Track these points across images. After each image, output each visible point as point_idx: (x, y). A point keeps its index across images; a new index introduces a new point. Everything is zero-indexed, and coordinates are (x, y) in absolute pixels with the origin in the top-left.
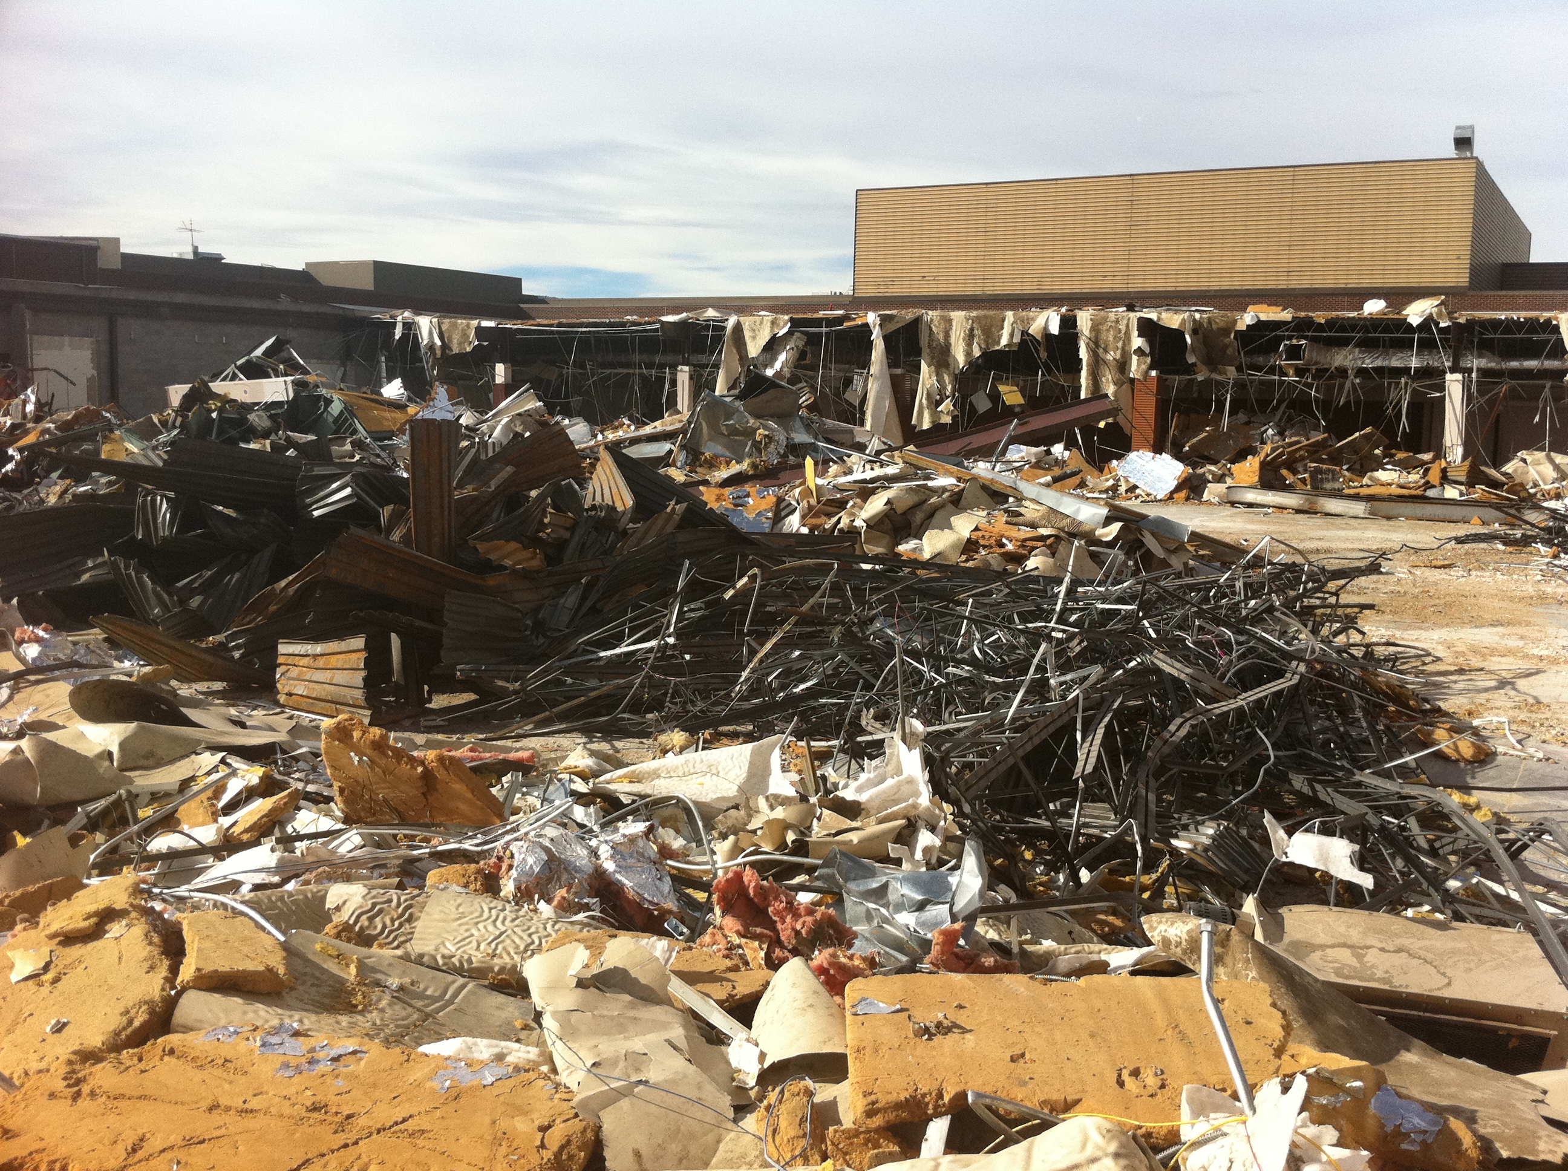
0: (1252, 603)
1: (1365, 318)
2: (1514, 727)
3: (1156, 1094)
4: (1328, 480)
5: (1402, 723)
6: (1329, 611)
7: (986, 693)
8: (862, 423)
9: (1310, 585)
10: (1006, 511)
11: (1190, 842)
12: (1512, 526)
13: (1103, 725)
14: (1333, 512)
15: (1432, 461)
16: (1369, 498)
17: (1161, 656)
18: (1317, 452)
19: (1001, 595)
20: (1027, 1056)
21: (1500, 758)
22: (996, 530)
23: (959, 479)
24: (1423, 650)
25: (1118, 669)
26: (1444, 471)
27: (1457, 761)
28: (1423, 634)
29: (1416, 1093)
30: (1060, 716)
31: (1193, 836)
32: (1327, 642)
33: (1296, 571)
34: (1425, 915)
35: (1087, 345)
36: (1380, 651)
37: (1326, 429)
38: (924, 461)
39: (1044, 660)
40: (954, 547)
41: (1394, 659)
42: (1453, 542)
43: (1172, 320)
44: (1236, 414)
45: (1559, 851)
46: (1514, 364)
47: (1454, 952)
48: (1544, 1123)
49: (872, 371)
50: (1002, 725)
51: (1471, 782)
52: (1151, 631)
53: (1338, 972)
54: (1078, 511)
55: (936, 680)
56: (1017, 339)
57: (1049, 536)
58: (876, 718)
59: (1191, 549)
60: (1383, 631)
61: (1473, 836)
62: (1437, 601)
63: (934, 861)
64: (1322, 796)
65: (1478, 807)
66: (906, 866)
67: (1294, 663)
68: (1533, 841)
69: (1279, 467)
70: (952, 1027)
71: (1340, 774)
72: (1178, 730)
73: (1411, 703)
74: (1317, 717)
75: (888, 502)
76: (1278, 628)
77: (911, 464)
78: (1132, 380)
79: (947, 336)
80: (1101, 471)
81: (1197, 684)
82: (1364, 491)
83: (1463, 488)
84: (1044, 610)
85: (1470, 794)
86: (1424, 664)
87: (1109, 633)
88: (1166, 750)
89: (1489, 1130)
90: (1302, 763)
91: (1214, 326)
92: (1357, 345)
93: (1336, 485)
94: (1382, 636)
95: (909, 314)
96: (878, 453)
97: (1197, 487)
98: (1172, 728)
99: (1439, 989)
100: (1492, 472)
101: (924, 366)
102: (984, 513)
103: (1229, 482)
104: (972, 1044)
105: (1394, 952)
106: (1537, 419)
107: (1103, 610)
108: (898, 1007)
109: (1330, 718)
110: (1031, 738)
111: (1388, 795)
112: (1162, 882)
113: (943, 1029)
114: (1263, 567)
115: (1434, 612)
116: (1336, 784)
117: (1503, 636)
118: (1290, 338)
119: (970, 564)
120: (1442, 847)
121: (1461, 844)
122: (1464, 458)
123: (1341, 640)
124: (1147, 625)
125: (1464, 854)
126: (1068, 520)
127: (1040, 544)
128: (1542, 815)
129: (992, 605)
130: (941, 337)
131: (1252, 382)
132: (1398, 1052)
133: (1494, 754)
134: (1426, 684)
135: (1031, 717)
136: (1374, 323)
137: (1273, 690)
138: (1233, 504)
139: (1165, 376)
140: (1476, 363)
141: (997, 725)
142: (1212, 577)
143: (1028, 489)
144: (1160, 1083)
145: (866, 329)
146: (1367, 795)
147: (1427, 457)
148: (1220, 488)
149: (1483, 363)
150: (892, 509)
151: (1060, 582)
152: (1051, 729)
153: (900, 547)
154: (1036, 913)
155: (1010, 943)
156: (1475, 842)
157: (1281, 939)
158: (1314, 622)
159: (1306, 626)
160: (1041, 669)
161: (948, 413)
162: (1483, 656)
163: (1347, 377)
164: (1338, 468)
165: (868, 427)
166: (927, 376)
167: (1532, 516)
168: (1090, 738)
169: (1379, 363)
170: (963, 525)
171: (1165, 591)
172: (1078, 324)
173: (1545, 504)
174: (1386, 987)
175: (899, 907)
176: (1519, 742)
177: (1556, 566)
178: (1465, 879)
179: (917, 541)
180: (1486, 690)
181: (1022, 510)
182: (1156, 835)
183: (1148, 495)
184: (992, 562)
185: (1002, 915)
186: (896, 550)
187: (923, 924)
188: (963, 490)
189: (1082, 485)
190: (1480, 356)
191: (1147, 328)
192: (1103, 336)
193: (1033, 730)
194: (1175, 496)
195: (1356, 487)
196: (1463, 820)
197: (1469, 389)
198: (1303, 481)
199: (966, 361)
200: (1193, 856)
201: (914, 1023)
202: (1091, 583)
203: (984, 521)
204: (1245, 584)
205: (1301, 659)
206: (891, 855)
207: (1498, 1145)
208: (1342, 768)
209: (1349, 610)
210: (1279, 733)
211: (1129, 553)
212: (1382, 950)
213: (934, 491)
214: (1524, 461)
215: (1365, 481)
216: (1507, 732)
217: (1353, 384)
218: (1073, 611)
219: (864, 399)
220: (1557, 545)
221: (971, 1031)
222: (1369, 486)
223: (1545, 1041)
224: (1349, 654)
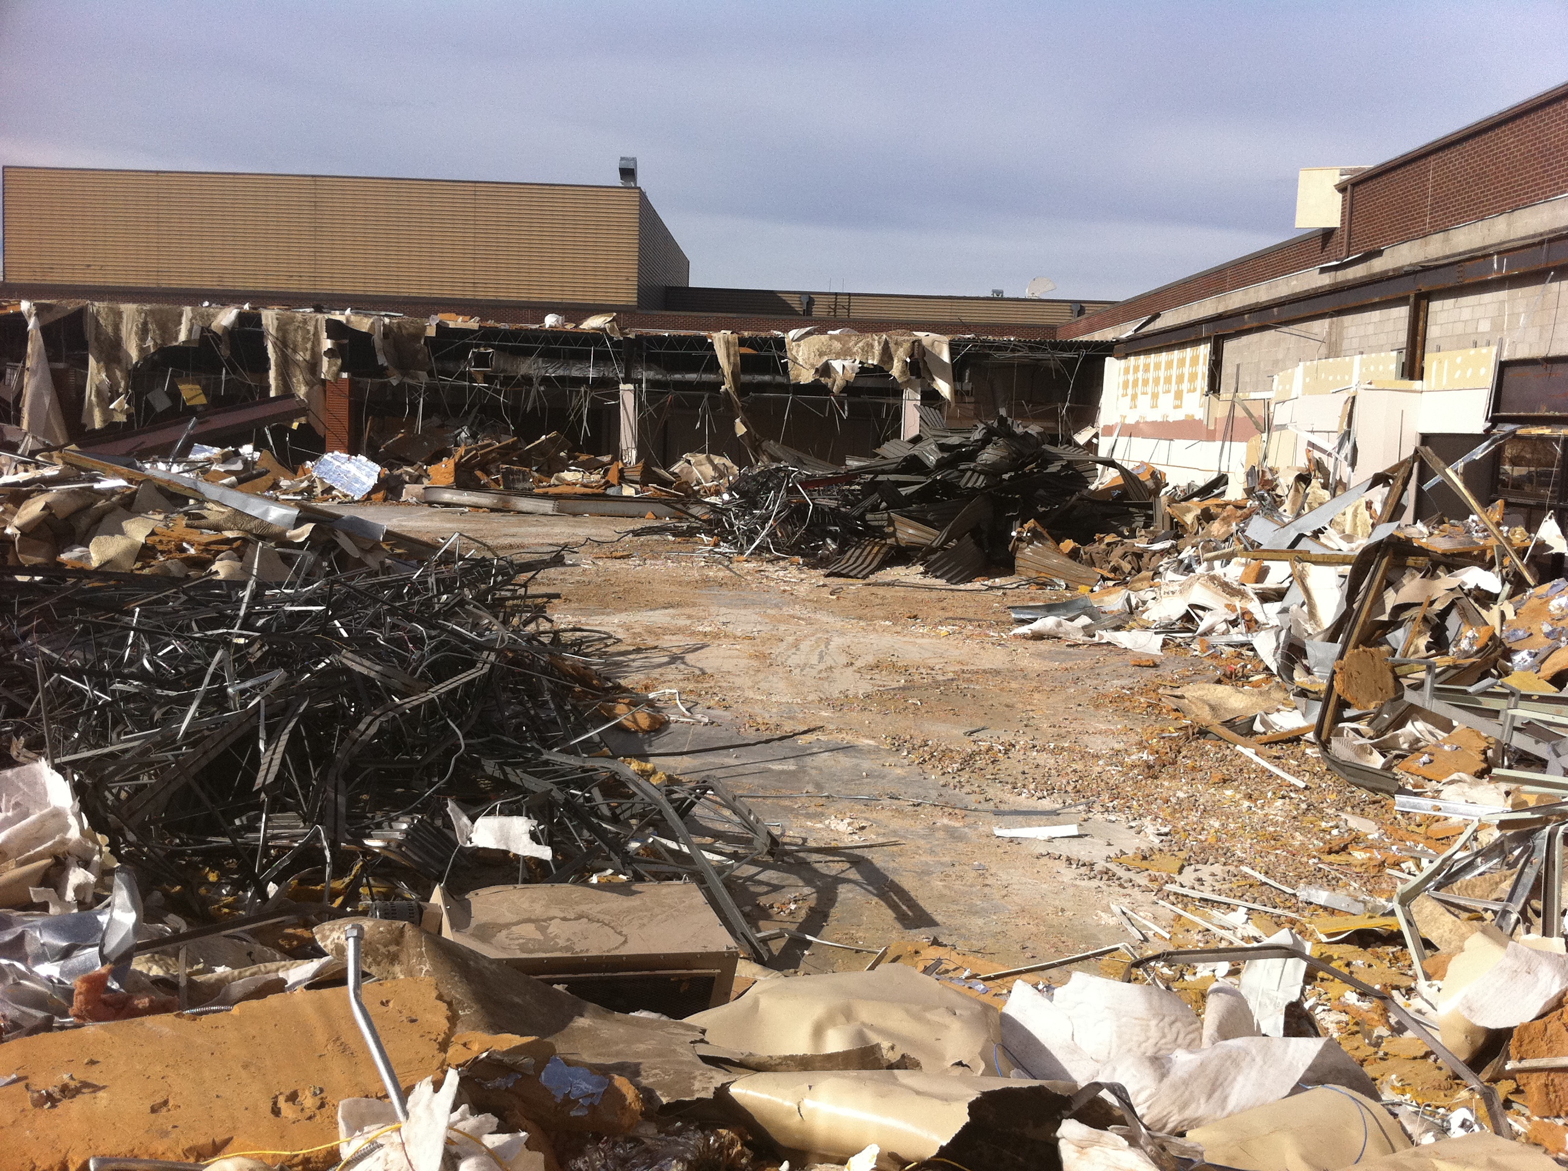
0: (445, 597)
1: (546, 330)
2: (684, 697)
3: (315, 1116)
4: (519, 481)
5: (588, 701)
6: (518, 602)
7: (155, 709)
8: (18, 422)
9: (500, 578)
10: (186, 514)
11: (383, 840)
12: (680, 519)
13: (287, 731)
14: (524, 510)
15: (611, 463)
16: (557, 497)
17: (350, 655)
18: (508, 454)
19: (179, 602)
20: (171, 1103)
21: (672, 725)
22: (175, 534)
23: (130, 481)
24: (605, 633)
25: (306, 673)
26: (621, 471)
27: (636, 732)
28: (606, 619)
29: (588, 1058)
30: (239, 726)
31: (387, 833)
32: (516, 631)
33: (485, 566)
34: (610, 878)
35: (275, 345)
36: (567, 637)
37: (515, 433)
38: (88, 461)
39: (221, 667)
40: (127, 553)
41: (579, 643)
42: (631, 535)
43: (363, 323)
44: (430, 417)
45: (721, 805)
46: (678, 377)
47: (628, 911)
48: (700, 1062)
49: (28, 364)
50: (174, 741)
51: (648, 750)
52: (342, 631)
53: (523, 948)
54: (266, 512)
55: (100, 698)
56: (196, 335)
57: (235, 539)
58: (28, 746)
59: (387, 548)
60: (570, 618)
61: (647, 799)
62: (617, 589)
63: (89, 899)
64: (513, 778)
65: (654, 772)
66: (53, 910)
67: (486, 653)
68: (698, 798)
69: (473, 468)
70: (81, 1087)
71: (530, 755)
72: (367, 729)
73: (595, 682)
74: (510, 703)
75: (47, 507)
76: (470, 620)
77: (72, 465)
78: (324, 382)
79: (117, 328)
80: (295, 472)
81: (387, 680)
82: (552, 491)
83: (638, 486)
84: (228, 616)
85: (647, 761)
86: (607, 646)
87: (294, 637)
88: (356, 750)
89: (651, 1080)
90: (493, 749)
91: (404, 331)
92: (539, 356)
93: (527, 485)
94: (569, 623)
95: (71, 305)
96: (33, 454)
97: (395, 487)
98: (362, 727)
99: (617, 948)
100: (662, 472)
101: (92, 362)
102: (161, 517)
103: (426, 482)
104: (104, 1102)
105: (575, 919)
106: (698, 425)
107: (292, 613)
108: (14, 1076)
109: (521, 703)
110: (205, 753)
111: (573, 770)
112: (356, 883)
113: (68, 1092)
114: (455, 563)
115: (614, 599)
116: (525, 765)
117: (673, 618)
118: (478, 346)
119: (146, 571)
120: (623, 812)
121: (638, 809)
122: (638, 460)
123: (531, 628)
124: (338, 625)
125: (641, 816)
126: (256, 522)
127: (225, 547)
128: (707, 773)
129: (165, 614)
130: (110, 330)
131: (444, 387)
132: (571, 1019)
133: (668, 722)
134: (606, 664)
135: (208, 729)
136: (554, 335)
137: (465, 680)
138: (431, 504)
139: (357, 379)
140: (645, 375)
141: (168, 742)
142: (405, 574)
143: (209, 490)
144: (319, 1103)
145: (20, 320)
146: (556, 771)
147: (606, 459)
148: (417, 488)
149: (651, 375)
150: (51, 514)
151: (243, 586)
152: (230, 741)
153: (63, 556)
154: (209, 939)
155: (177, 976)
156: (651, 805)
157: (468, 924)
158: (505, 612)
159: (497, 618)
160: (217, 677)
161: (121, 412)
162: (656, 635)
163: (532, 385)
164: (527, 470)
165: (25, 426)
166: (95, 374)
167: (696, 510)
168: (273, 746)
169: (560, 372)
170: (137, 531)
171: (355, 590)
172: (264, 322)
173: (707, 500)
174: (569, 955)
175: (41, 958)
176: (688, 710)
177: (716, 553)
178: (643, 840)
179: (82, 549)
180: (660, 666)
181: (205, 513)
182: (349, 837)
183: (345, 496)
184: (173, 568)
185: (169, 948)
186: (58, 559)
187: (70, 973)
188: (136, 492)
189: (275, 486)
190: (649, 369)
191: (336, 329)
192: (291, 336)
193: (209, 744)
194: (373, 496)
195: (544, 487)
196: (638, 786)
197: (640, 398)
198: (496, 481)
199: (140, 357)
200: (386, 853)
201: (33, 1092)
202: (279, 586)
203: (161, 524)
204: (437, 580)
205: (491, 649)
206: (35, 900)
207: (658, 1093)
208: (532, 749)
209: (539, 600)
210: (472, 722)
211: (323, 554)
212: (564, 919)
213: (102, 493)
214: (689, 462)
215: (553, 481)
216: (678, 702)
217: (538, 391)
218: (260, 615)
219: (19, 395)
220: (717, 535)
221: (104, 1087)
222: (556, 486)
223: (710, 980)
224: (539, 641)
